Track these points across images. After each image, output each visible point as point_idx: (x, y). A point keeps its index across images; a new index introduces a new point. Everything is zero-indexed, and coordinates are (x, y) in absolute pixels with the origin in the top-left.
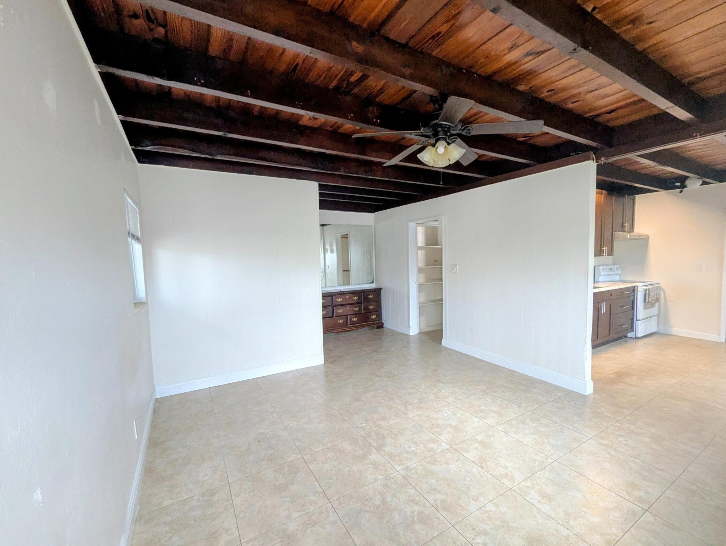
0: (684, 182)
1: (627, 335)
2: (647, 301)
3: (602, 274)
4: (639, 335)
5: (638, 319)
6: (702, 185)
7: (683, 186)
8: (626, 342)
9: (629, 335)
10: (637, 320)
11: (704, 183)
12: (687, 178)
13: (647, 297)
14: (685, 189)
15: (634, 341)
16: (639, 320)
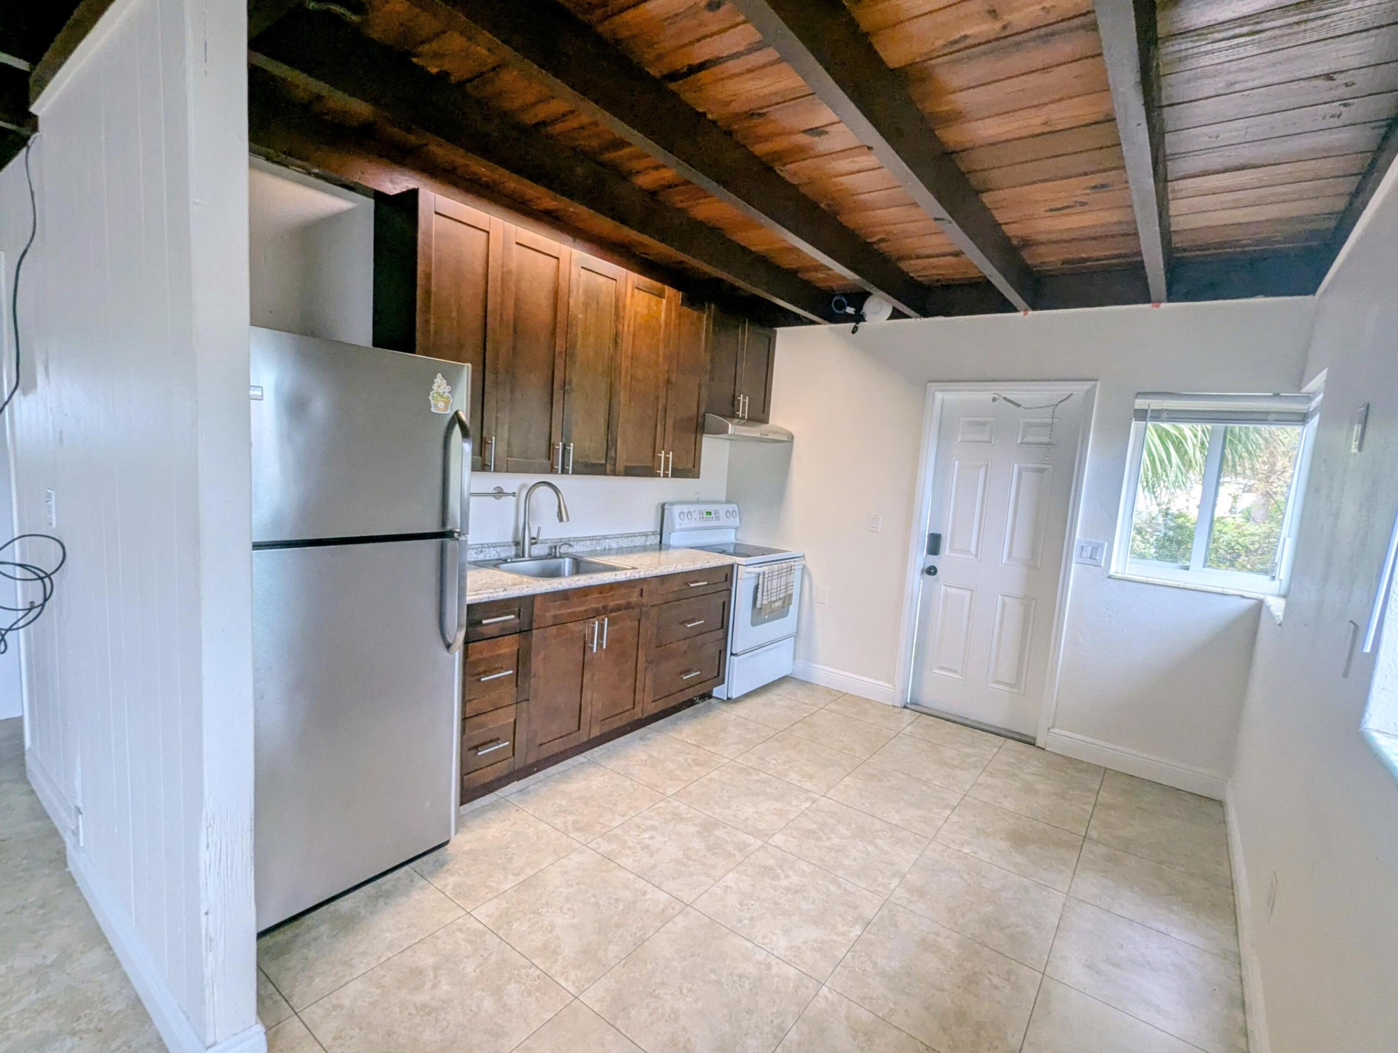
0: (861, 308)
1: (712, 691)
2: (758, 605)
3: (677, 527)
4: (734, 695)
5: (734, 652)
6: (890, 318)
7: (859, 318)
8: (710, 709)
9: (717, 692)
10: (732, 654)
11: (896, 314)
12: (866, 295)
13: (759, 595)
14: (861, 324)
15: (724, 707)
16: (736, 655)
